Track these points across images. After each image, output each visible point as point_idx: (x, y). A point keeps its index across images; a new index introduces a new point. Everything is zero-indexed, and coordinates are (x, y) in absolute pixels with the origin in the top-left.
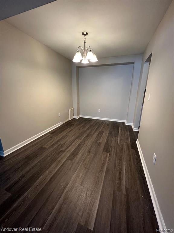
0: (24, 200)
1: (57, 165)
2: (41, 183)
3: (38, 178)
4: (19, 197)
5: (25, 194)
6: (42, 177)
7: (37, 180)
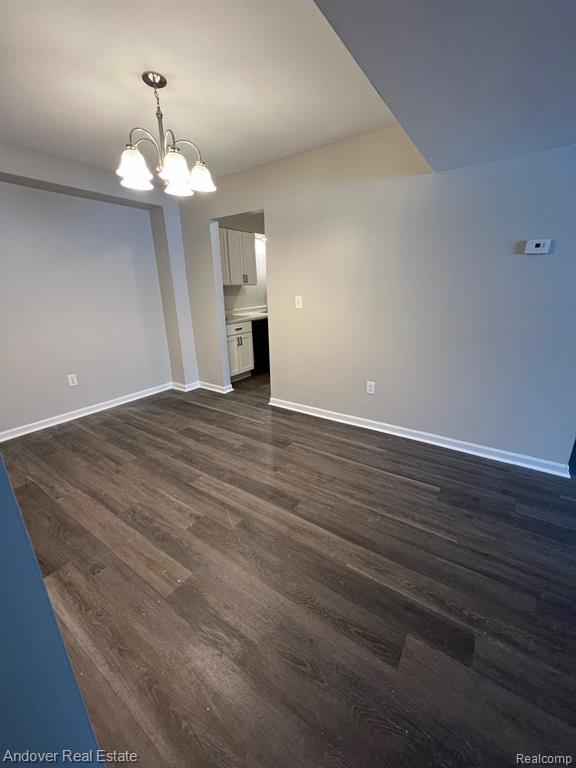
0: (418, 591)
1: (310, 533)
2: (368, 564)
3: (354, 573)
4: (410, 607)
5: (404, 594)
6: (349, 565)
7: (359, 576)
